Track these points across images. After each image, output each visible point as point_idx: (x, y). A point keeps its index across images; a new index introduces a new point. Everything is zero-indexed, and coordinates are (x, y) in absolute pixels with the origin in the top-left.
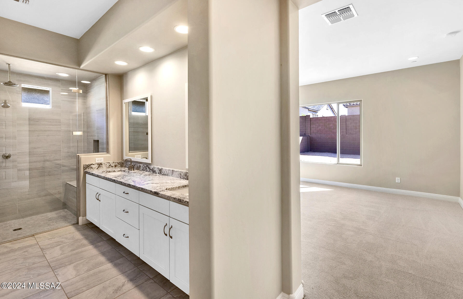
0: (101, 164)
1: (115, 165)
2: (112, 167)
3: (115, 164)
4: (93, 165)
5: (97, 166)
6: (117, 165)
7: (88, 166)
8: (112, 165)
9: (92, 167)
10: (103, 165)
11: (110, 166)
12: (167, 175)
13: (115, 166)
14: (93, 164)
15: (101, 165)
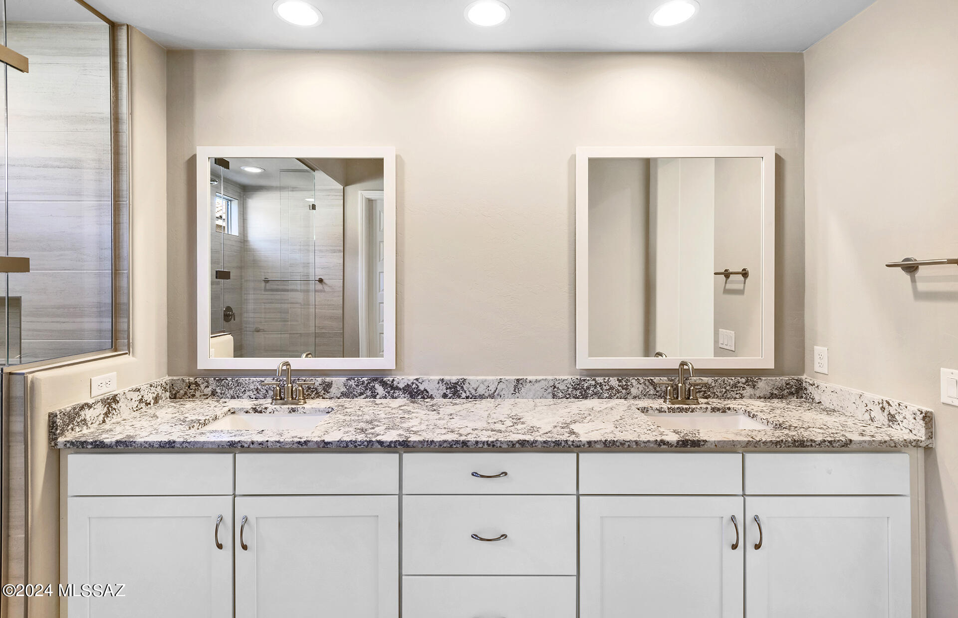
0: (115, 399)
1: (155, 396)
2: (148, 404)
3: (156, 393)
4: (90, 406)
5: (100, 409)
6: (160, 394)
7: (74, 416)
8: (146, 398)
9: (85, 420)
10: (120, 403)
11: (141, 401)
12: (492, 396)
13: (156, 399)
14: (87, 404)
15: (114, 406)
